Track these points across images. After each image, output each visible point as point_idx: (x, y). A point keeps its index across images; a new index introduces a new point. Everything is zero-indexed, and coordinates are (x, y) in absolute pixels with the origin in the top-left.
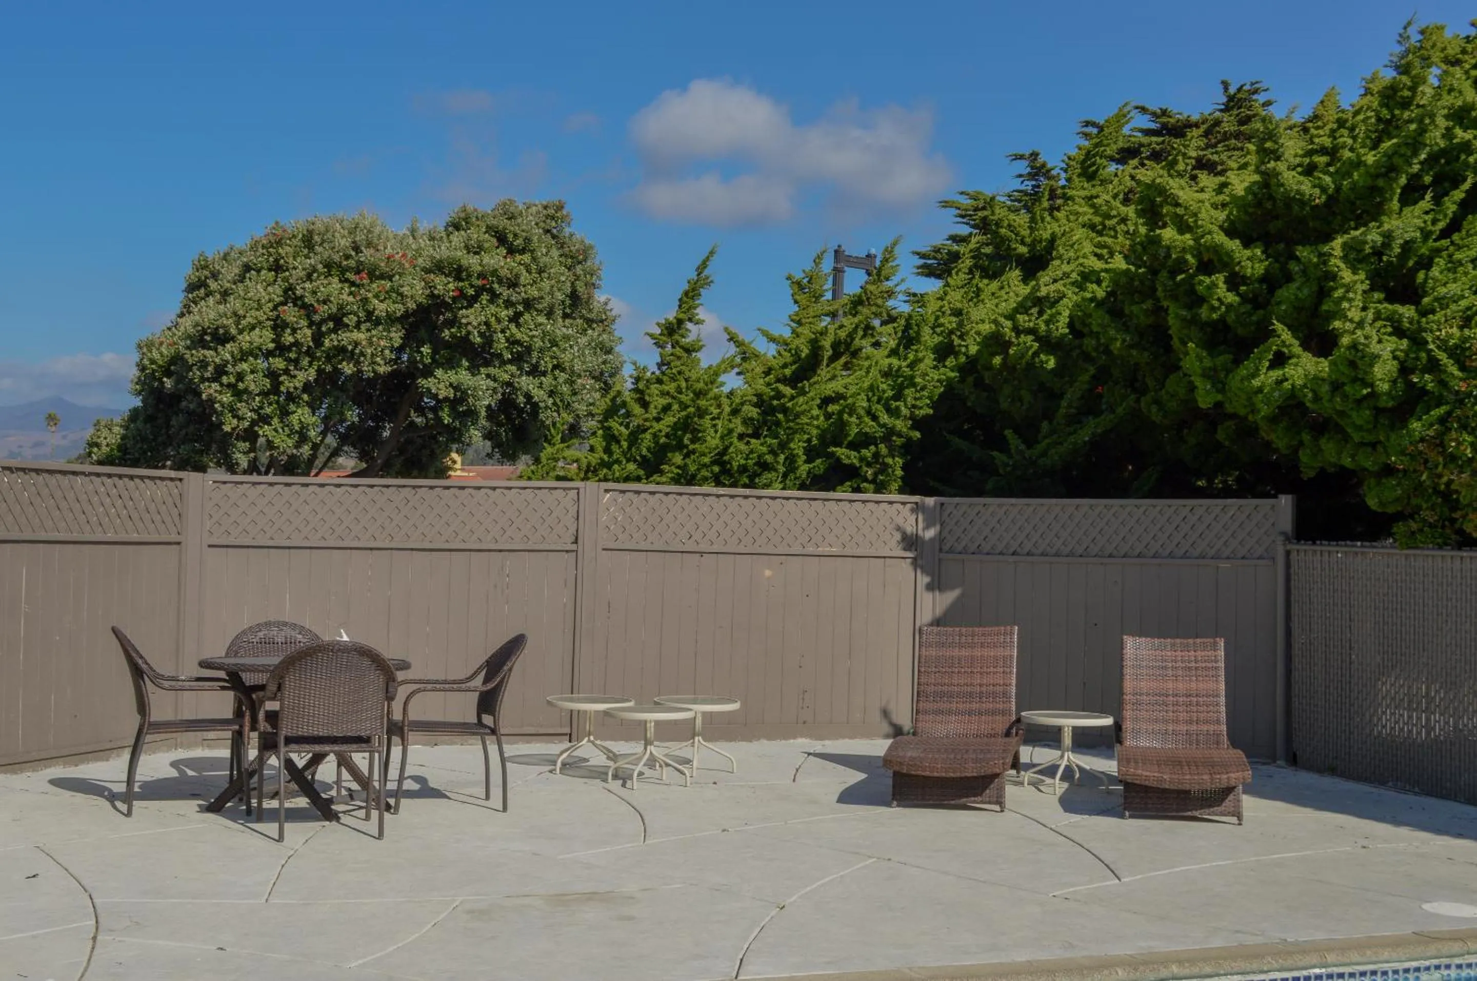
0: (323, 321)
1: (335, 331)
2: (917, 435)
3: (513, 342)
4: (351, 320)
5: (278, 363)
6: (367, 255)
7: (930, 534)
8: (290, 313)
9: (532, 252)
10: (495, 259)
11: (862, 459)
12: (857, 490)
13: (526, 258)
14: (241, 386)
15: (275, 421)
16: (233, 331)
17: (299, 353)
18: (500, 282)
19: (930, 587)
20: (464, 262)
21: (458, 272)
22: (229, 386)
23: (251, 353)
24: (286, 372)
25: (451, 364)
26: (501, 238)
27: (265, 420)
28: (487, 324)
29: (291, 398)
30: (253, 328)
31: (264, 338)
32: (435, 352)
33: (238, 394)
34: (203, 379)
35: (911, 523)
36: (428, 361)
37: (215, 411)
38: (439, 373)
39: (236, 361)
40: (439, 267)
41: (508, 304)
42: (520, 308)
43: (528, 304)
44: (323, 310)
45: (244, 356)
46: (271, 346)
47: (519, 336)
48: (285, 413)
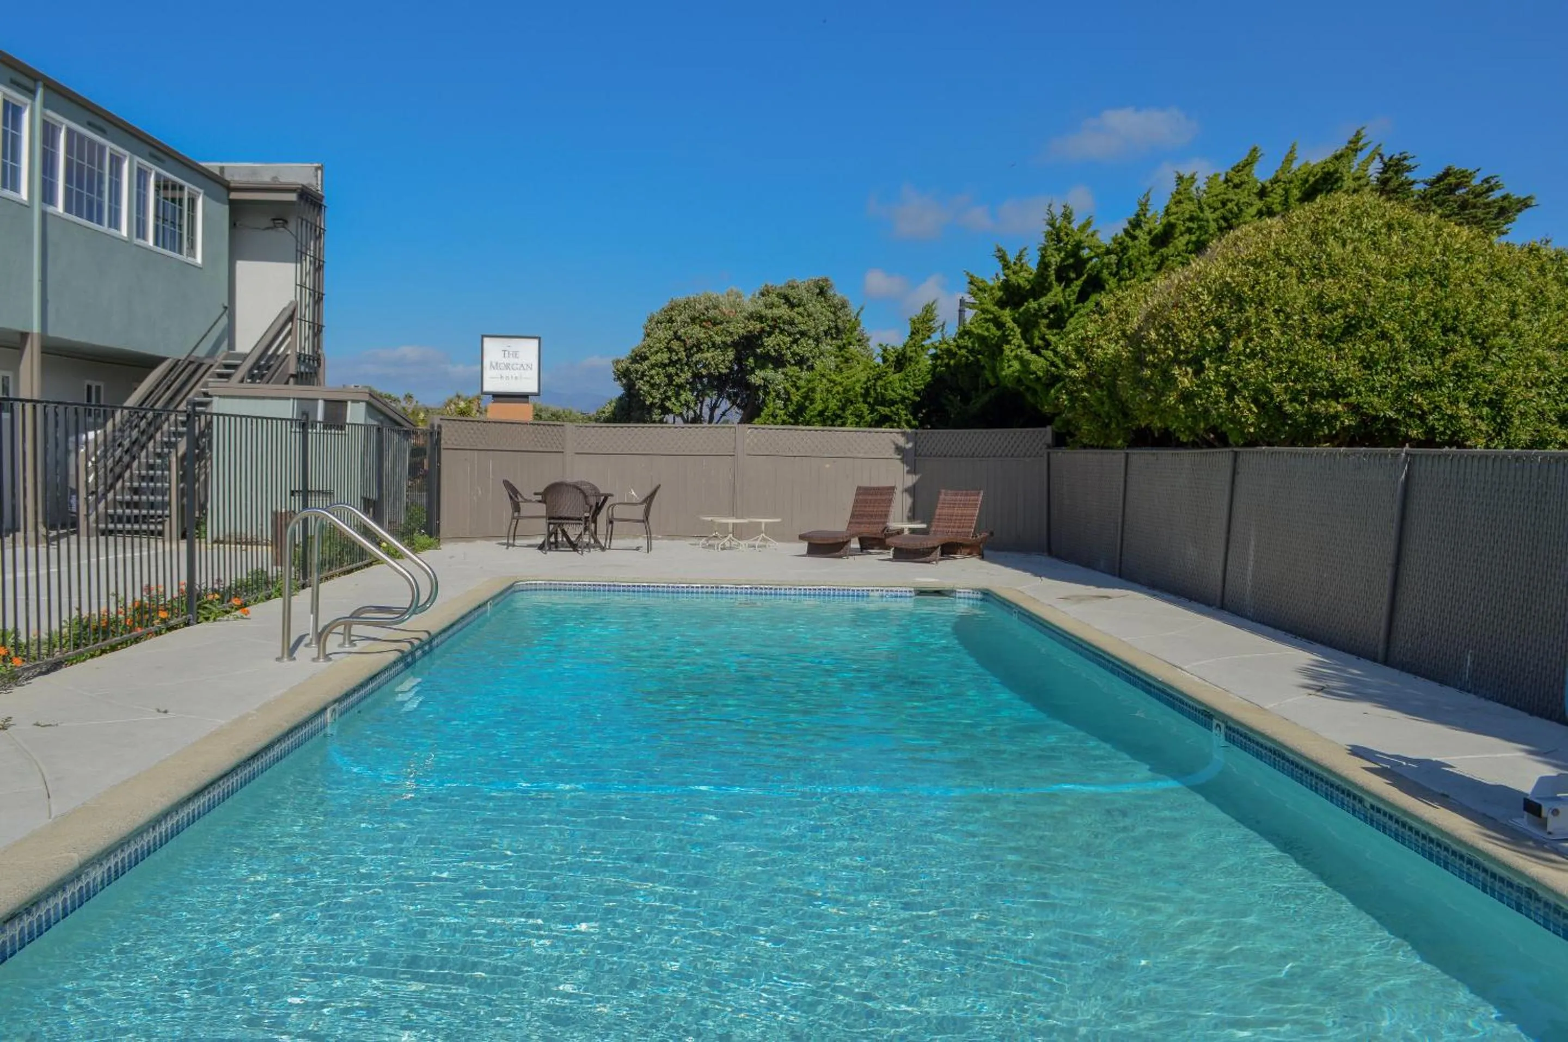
0: (692, 348)
1: (698, 352)
2: (918, 399)
3: (794, 354)
4: (704, 347)
5: (671, 370)
6: (712, 313)
7: (910, 445)
8: (675, 345)
9: (804, 305)
10: (783, 311)
11: (892, 411)
12: (892, 427)
13: (801, 309)
14: (652, 381)
15: (673, 399)
16: (648, 354)
17: (682, 365)
18: (784, 323)
19: (908, 472)
20: (763, 313)
21: (761, 318)
22: (648, 382)
23: (656, 365)
24: (677, 374)
25: (763, 367)
26: (786, 299)
27: (669, 398)
28: (779, 345)
29: (680, 387)
30: (657, 352)
31: (664, 357)
32: (756, 362)
33: (652, 386)
34: (637, 379)
35: (901, 441)
36: (753, 365)
37: (641, 395)
38: (757, 372)
39: (650, 369)
40: (751, 317)
41: (790, 335)
42: (798, 336)
43: (803, 334)
44: (689, 342)
45: (653, 366)
46: (667, 361)
47: (797, 351)
48: (677, 395)
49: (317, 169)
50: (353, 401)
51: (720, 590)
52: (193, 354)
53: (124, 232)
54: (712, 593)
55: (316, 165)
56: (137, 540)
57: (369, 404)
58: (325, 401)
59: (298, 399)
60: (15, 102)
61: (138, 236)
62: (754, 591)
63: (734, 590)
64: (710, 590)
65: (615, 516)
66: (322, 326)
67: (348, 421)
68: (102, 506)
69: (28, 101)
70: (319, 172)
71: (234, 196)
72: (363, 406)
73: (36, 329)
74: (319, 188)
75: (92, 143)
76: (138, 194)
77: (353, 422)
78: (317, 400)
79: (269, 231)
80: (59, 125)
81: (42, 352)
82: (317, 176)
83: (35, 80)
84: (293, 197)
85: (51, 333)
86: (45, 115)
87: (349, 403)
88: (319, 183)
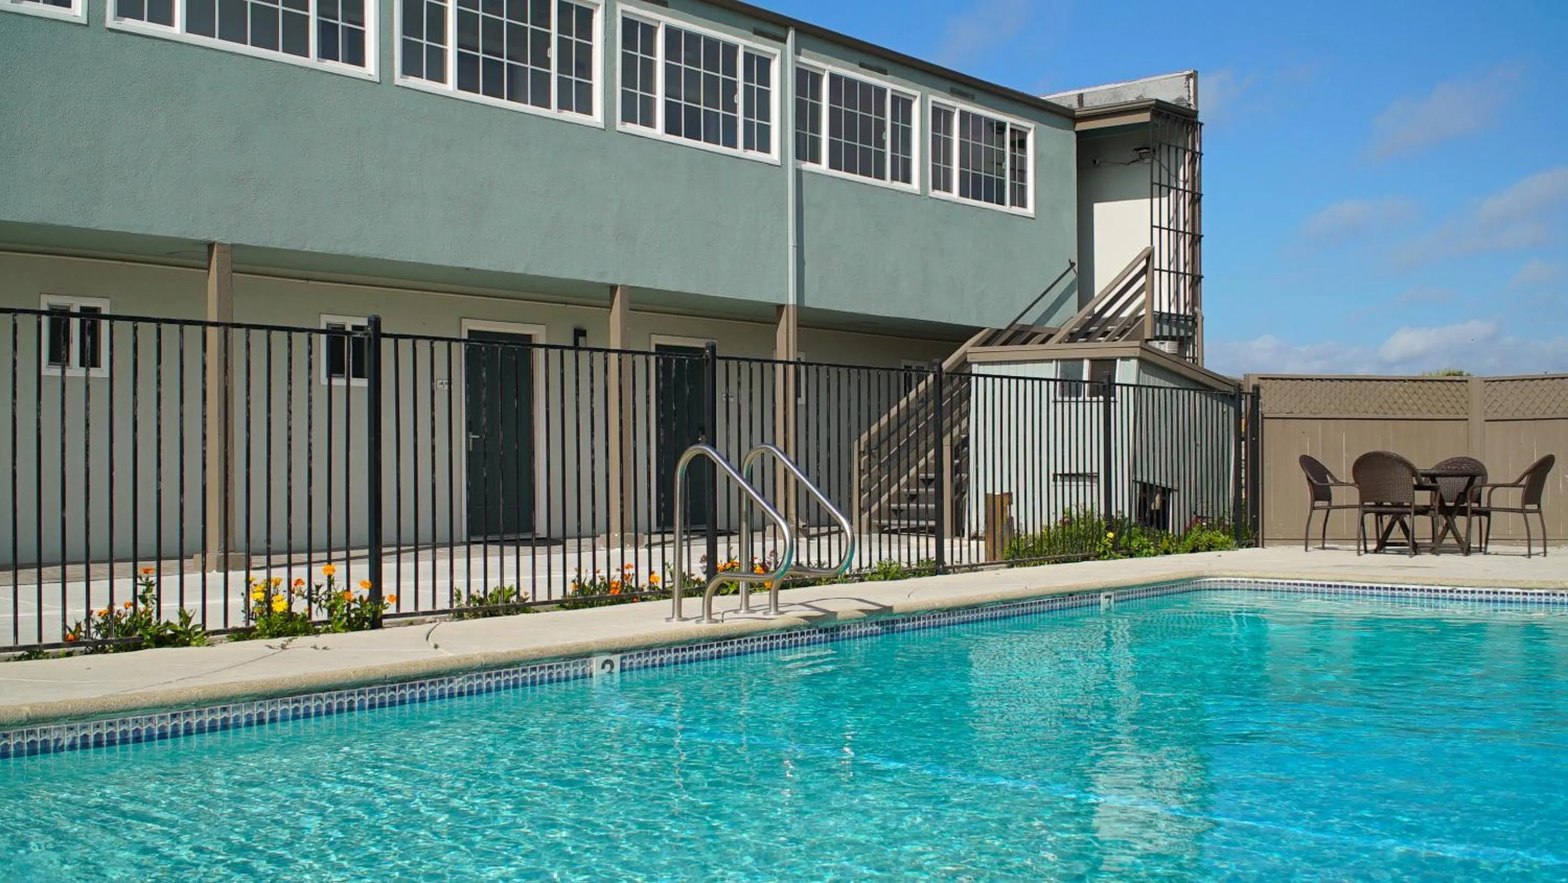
49: (1189, 77)
50: (1123, 359)
51: (1499, 597)
52: (1020, 322)
53: (915, 186)
54: (1488, 601)
55: (1188, 72)
56: (913, 540)
57: (1140, 360)
58: (1093, 361)
59: (1062, 360)
60: (760, 54)
61: (936, 186)
62: (1551, 598)
63: (1521, 597)
64: (1484, 596)
65: (1493, 506)
66: (1200, 277)
67: (1117, 381)
68: (885, 498)
69: (778, 52)
70: (1192, 81)
71: (1081, 126)
72: (1134, 363)
73: (791, 300)
74: (1192, 101)
75: (866, 87)
76: (935, 140)
77: (1121, 382)
78: (1082, 360)
79: (1135, 165)
80: (821, 73)
81: (798, 326)
82: (1188, 87)
83: (786, 28)
84: (1145, 117)
85: (808, 303)
86: (798, 62)
87: (1118, 361)
88: (1192, 94)
